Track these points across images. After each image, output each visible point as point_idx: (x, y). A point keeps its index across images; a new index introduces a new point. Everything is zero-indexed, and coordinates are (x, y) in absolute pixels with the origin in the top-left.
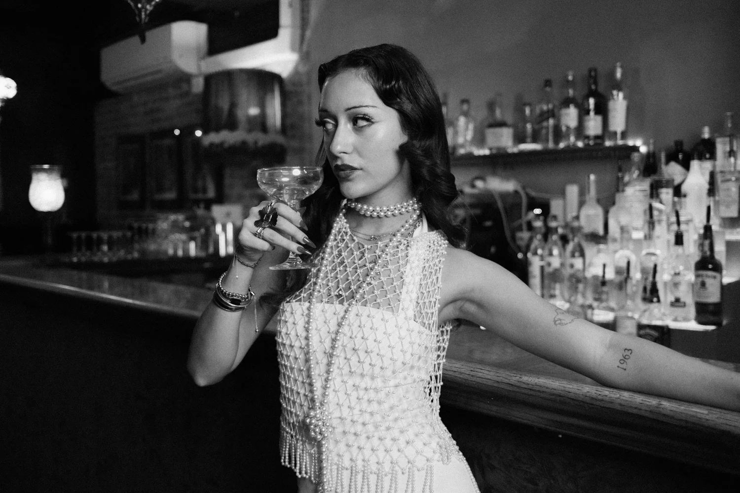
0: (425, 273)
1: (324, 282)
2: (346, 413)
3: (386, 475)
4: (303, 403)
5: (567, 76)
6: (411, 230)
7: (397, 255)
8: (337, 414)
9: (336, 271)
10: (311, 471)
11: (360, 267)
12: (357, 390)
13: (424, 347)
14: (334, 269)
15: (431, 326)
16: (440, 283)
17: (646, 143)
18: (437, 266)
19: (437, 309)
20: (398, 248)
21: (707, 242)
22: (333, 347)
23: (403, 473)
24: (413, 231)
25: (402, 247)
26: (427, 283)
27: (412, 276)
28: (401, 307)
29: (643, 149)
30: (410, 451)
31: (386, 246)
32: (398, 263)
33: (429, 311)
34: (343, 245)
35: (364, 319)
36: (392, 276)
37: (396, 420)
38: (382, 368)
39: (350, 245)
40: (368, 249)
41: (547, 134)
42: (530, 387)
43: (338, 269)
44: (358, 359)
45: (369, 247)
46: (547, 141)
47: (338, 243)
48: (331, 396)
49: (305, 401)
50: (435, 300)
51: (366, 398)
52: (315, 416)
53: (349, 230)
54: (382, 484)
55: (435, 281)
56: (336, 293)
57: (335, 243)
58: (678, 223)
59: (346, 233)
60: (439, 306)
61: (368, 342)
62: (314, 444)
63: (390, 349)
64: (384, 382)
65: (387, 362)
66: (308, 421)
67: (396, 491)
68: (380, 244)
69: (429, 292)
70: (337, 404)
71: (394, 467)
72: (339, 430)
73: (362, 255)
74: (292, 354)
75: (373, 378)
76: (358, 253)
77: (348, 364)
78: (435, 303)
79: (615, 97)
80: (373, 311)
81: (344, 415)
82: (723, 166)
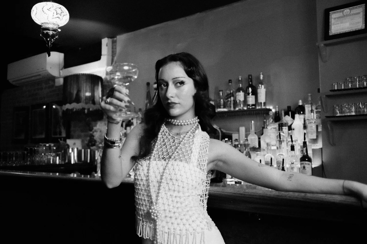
0: (201, 148)
1: (157, 152)
2: (166, 207)
3: (184, 236)
4: (147, 204)
5: (239, 78)
6: (194, 131)
7: (189, 141)
8: (162, 208)
9: (162, 148)
10: (150, 235)
11: (173, 146)
12: (172, 198)
13: (201, 179)
14: (161, 147)
15: (204, 170)
16: (208, 152)
17: (275, 108)
18: (206, 145)
19: (206, 163)
20: (189, 137)
21: (305, 149)
22: (161, 179)
23: (191, 235)
24: (195, 131)
25: (191, 137)
26: (202, 152)
27: (195, 149)
28: (191, 161)
29: (274, 111)
30: (194, 225)
31: (184, 137)
32: (190, 144)
33: (203, 164)
34: (165, 137)
35: (175, 166)
36: (187, 149)
37: (188, 211)
38: (183, 187)
39: (168, 137)
40: (176, 138)
41: (230, 104)
42: (249, 194)
43: (163, 147)
44: (172, 184)
45: (177, 137)
46: (231, 107)
47: (163, 136)
48: (160, 201)
49: (148, 203)
50: (205, 159)
51: (176, 201)
52: (154, 209)
53: (168, 131)
54: (182, 240)
55: (205, 151)
56: (162, 157)
57: (162, 136)
58: (292, 141)
59: (167, 132)
60: (207, 162)
61: (177, 176)
62: (152, 222)
63: (187, 179)
64: (183, 194)
65: (185, 185)
66: (151, 211)
67: (188, 243)
68: (182, 136)
69: (203, 156)
70: (163, 204)
71: (187, 232)
72: (163, 216)
73: (174, 141)
74: (142, 183)
75: (179, 192)
76: (172, 140)
77: (168, 186)
78: (205, 161)
79: (261, 88)
80: (180, 163)
81: (166, 208)
82: (309, 117)
